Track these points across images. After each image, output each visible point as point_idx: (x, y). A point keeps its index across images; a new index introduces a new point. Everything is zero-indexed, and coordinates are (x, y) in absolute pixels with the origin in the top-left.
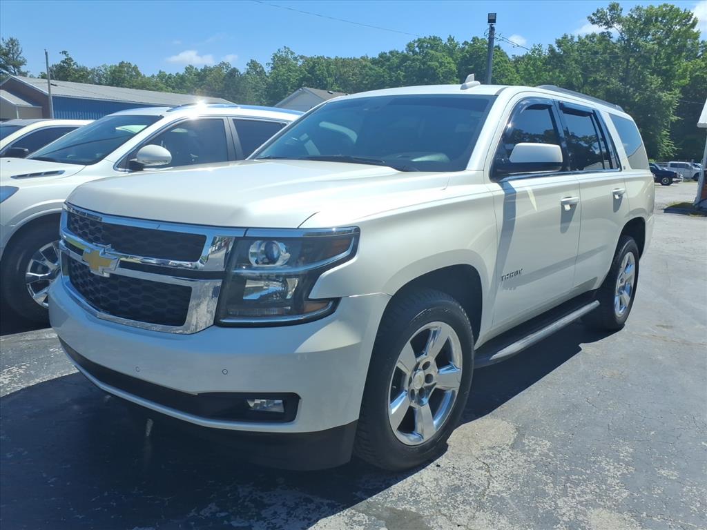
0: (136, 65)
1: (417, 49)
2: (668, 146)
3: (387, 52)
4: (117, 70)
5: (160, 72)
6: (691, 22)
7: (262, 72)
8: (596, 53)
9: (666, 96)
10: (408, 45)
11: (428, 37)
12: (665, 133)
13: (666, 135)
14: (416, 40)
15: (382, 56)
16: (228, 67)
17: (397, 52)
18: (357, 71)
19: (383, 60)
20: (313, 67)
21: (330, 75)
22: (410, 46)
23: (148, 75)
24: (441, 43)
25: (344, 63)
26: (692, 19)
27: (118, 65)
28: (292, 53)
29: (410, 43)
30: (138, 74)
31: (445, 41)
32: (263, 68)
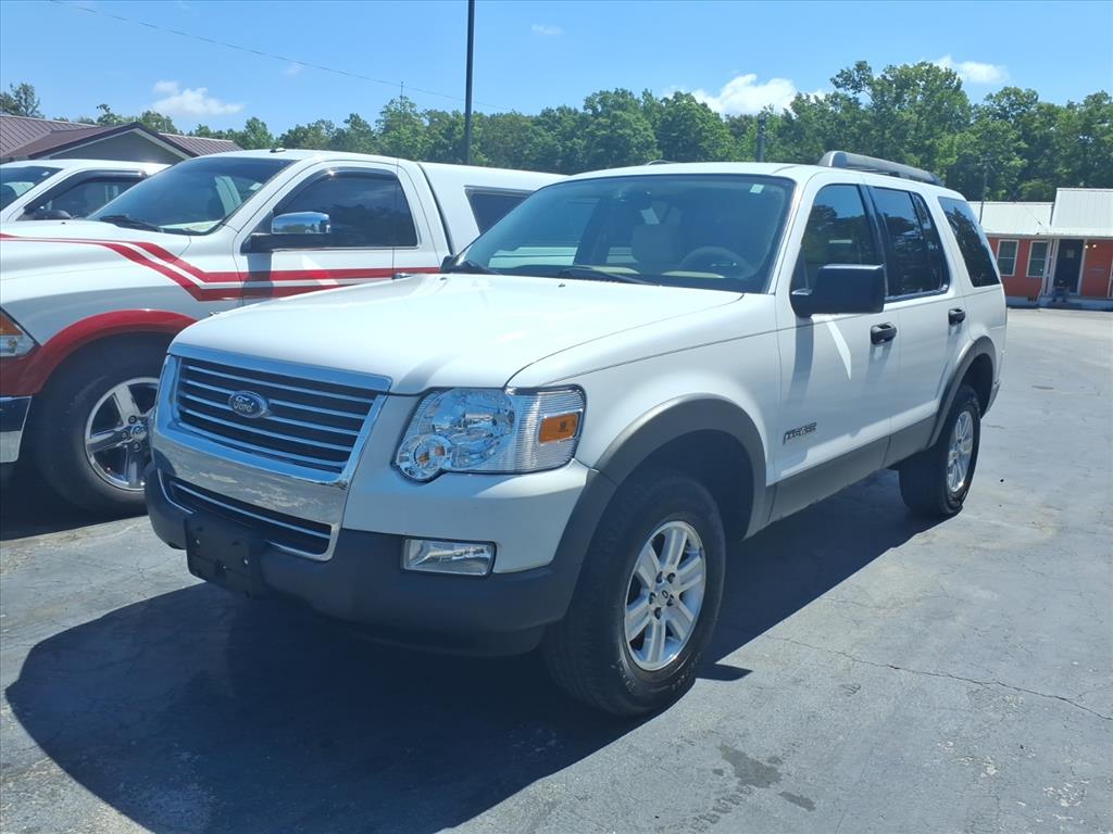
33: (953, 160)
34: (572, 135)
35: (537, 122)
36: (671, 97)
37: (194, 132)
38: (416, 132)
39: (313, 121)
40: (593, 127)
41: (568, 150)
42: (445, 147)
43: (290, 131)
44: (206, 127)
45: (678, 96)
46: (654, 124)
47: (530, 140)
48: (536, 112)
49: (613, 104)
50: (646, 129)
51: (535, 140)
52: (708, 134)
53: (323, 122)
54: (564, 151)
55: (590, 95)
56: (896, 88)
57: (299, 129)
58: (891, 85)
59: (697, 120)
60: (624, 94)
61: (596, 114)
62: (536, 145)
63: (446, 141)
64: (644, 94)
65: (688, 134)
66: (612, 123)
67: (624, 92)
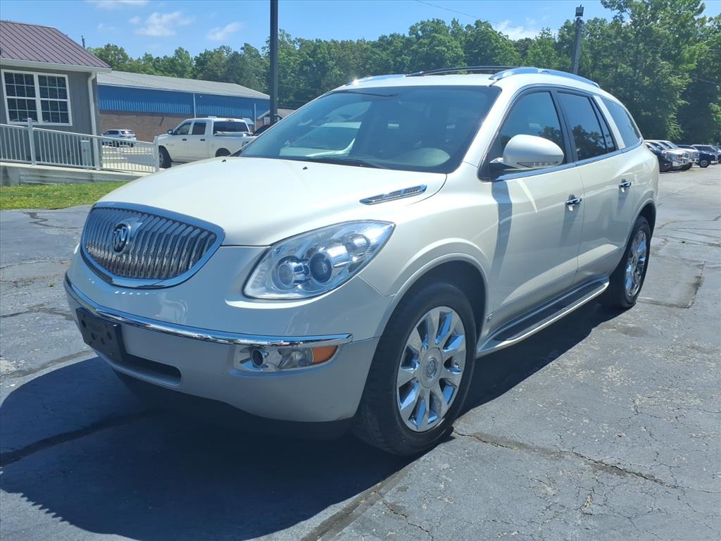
0: (122, 48)
1: (420, 33)
2: (675, 129)
3: (388, 35)
4: (103, 53)
5: (146, 55)
6: (699, 7)
7: (258, 55)
8: (609, 36)
9: (676, 81)
10: (411, 29)
11: (431, 20)
12: (672, 116)
13: (673, 119)
14: (419, 23)
15: (382, 39)
16: (228, 51)
17: (398, 36)
18: (357, 54)
19: (384, 43)
20: (314, 51)
21: (332, 59)
22: (413, 30)
23: (135, 59)
24: (444, 26)
25: (344, 45)
26: (700, 5)
27: (103, 48)
28: (288, 36)
29: (413, 26)
30: (125, 57)
31: (448, 23)
32: (257, 51)
33: (693, 66)
34: (401, 53)
35: (374, 45)
36: (473, 25)
37: (141, 58)
38: (290, 54)
39: (217, 47)
40: (415, 46)
41: (398, 64)
42: (309, 64)
43: (201, 54)
44: (150, 55)
45: (478, 23)
46: (461, 43)
47: (370, 58)
48: (375, 39)
49: (432, 30)
50: (456, 47)
51: (374, 57)
52: (500, 50)
53: (224, 47)
54: (395, 65)
55: (414, 24)
56: (651, 9)
57: (207, 53)
58: (647, 7)
59: (492, 41)
60: (438, 22)
61: (418, 38)
62: (375, 61)
63: (311, 59)
64: (453, 22)
65: (486, 51)
66: (431, 43)
67: (438, 21)
